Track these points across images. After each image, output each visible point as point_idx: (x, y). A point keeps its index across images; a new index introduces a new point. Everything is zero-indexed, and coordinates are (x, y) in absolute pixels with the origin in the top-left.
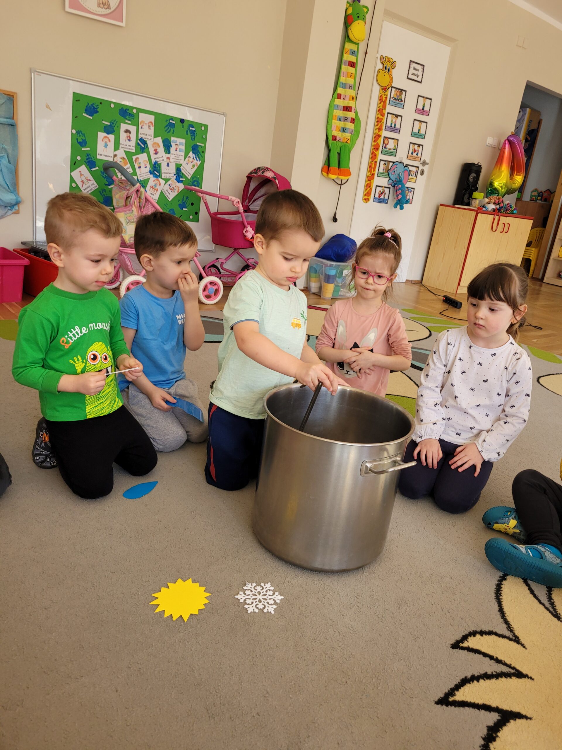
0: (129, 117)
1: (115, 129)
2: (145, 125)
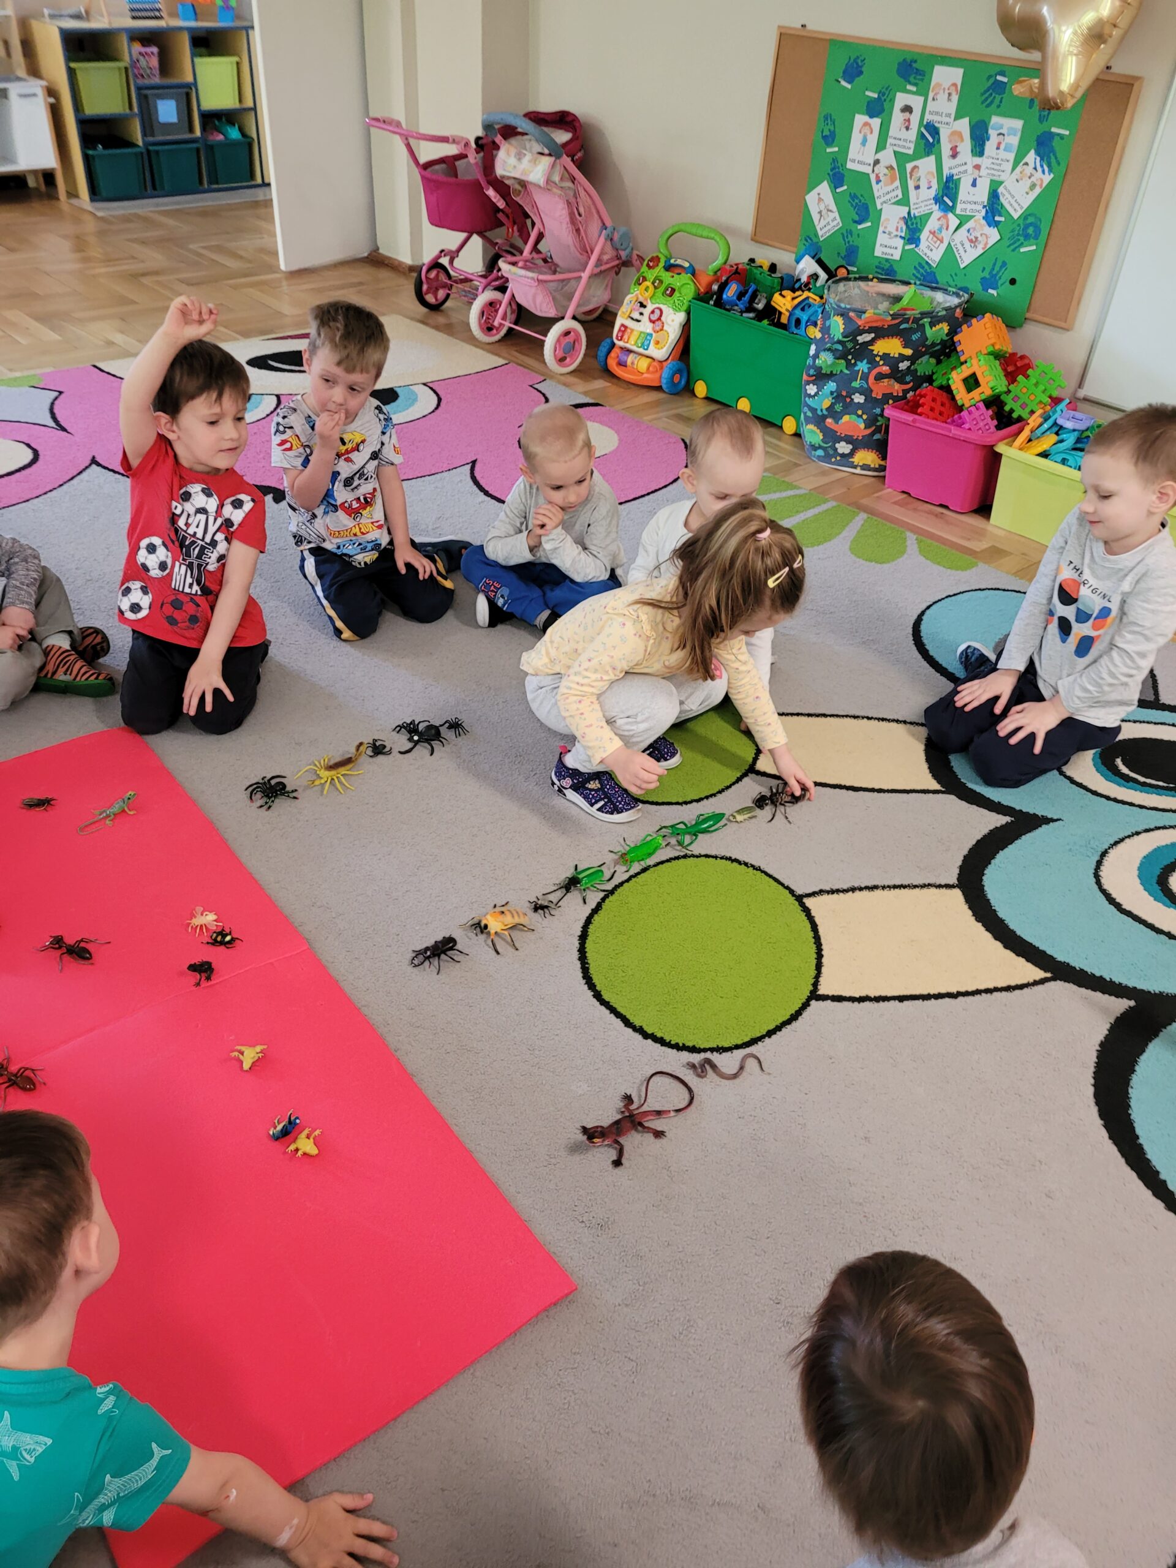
0: (915, 78)
1: (886, 105)
2: (942, 92)
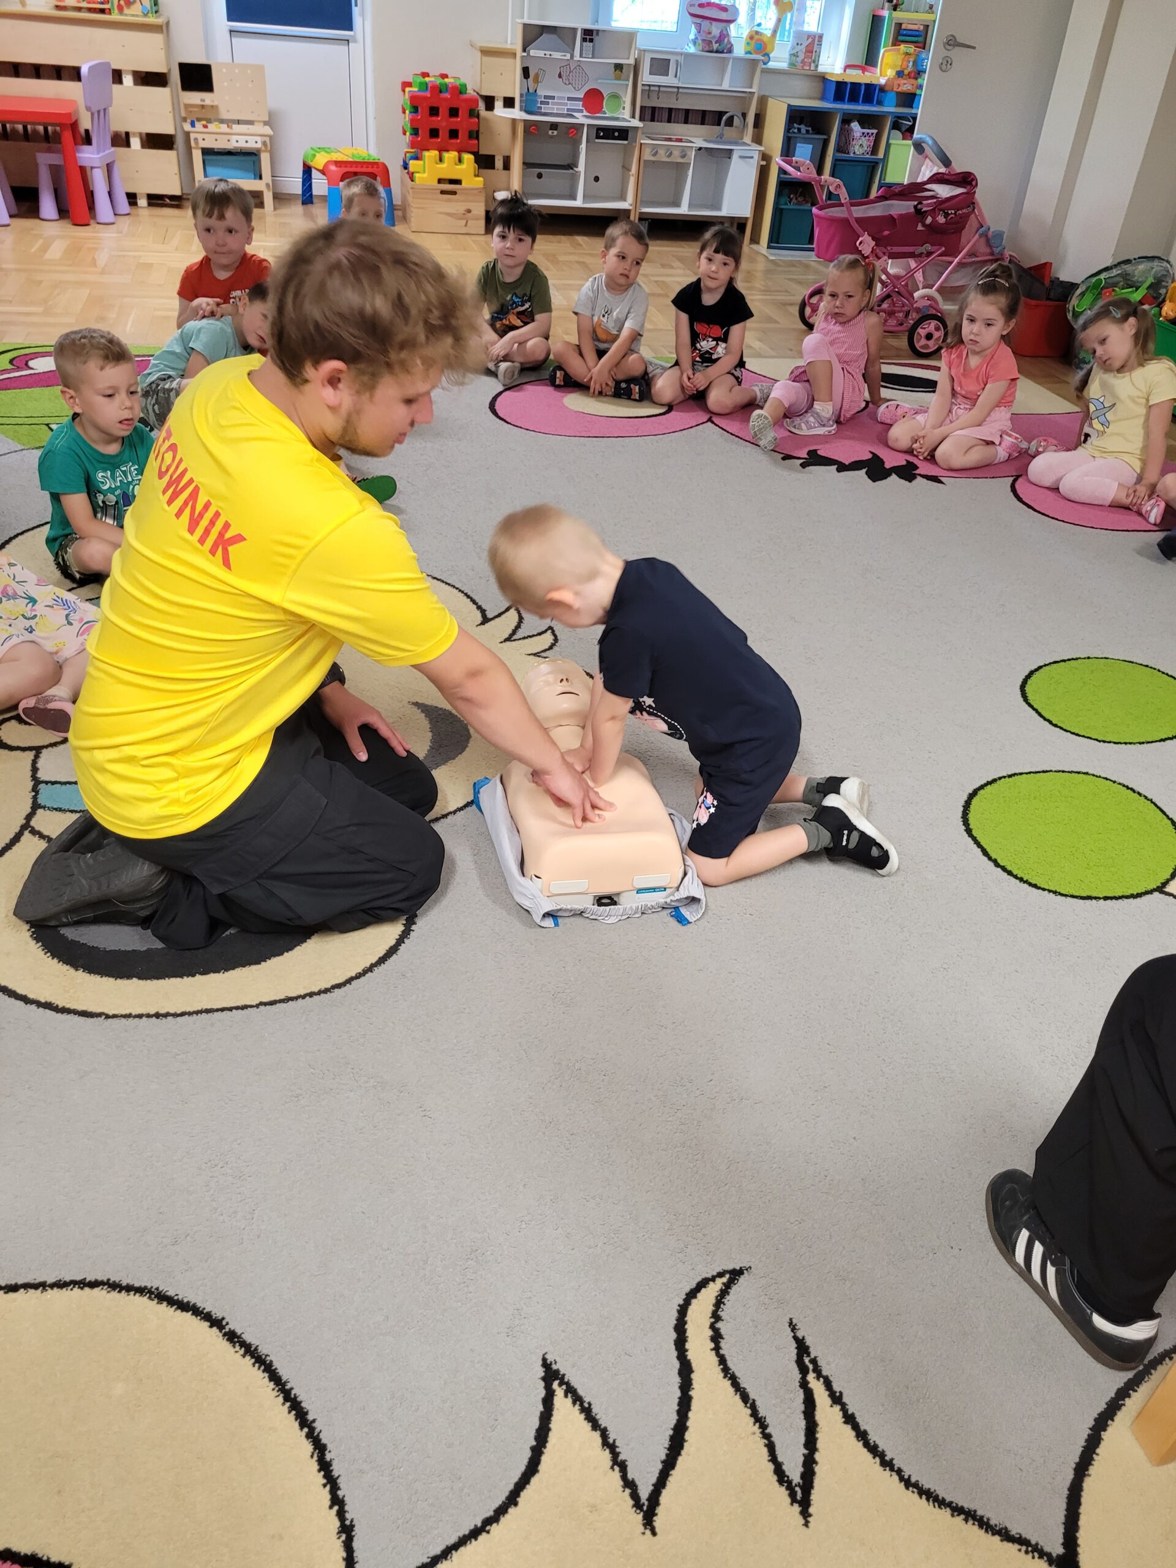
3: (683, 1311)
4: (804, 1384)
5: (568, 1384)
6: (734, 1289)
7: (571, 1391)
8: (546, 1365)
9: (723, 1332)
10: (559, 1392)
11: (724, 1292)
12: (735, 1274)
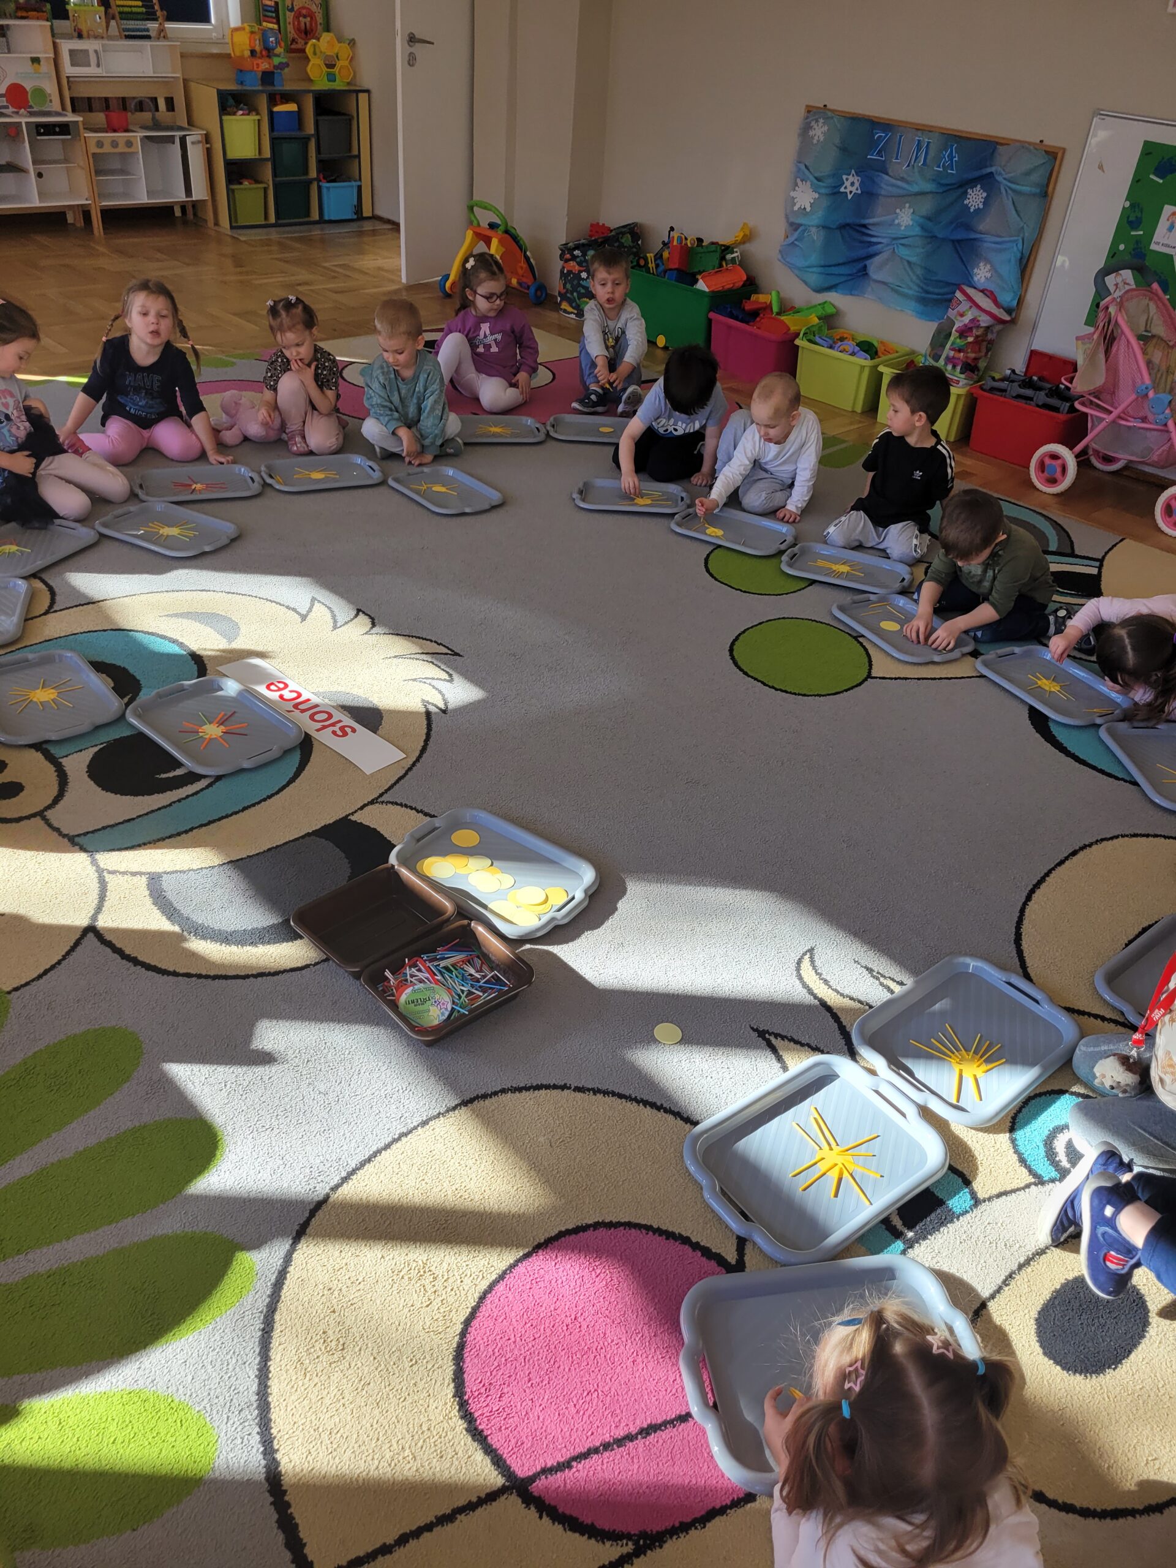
3: (800, 978)
4: (881, 984)
5: (773, 1033)
6: (816, 958)
7: (776, 1036)
8: (754, 1030)
9: (828, 979)
10: (772, 1039)
11: (812, 961)
12: (811, 951)
